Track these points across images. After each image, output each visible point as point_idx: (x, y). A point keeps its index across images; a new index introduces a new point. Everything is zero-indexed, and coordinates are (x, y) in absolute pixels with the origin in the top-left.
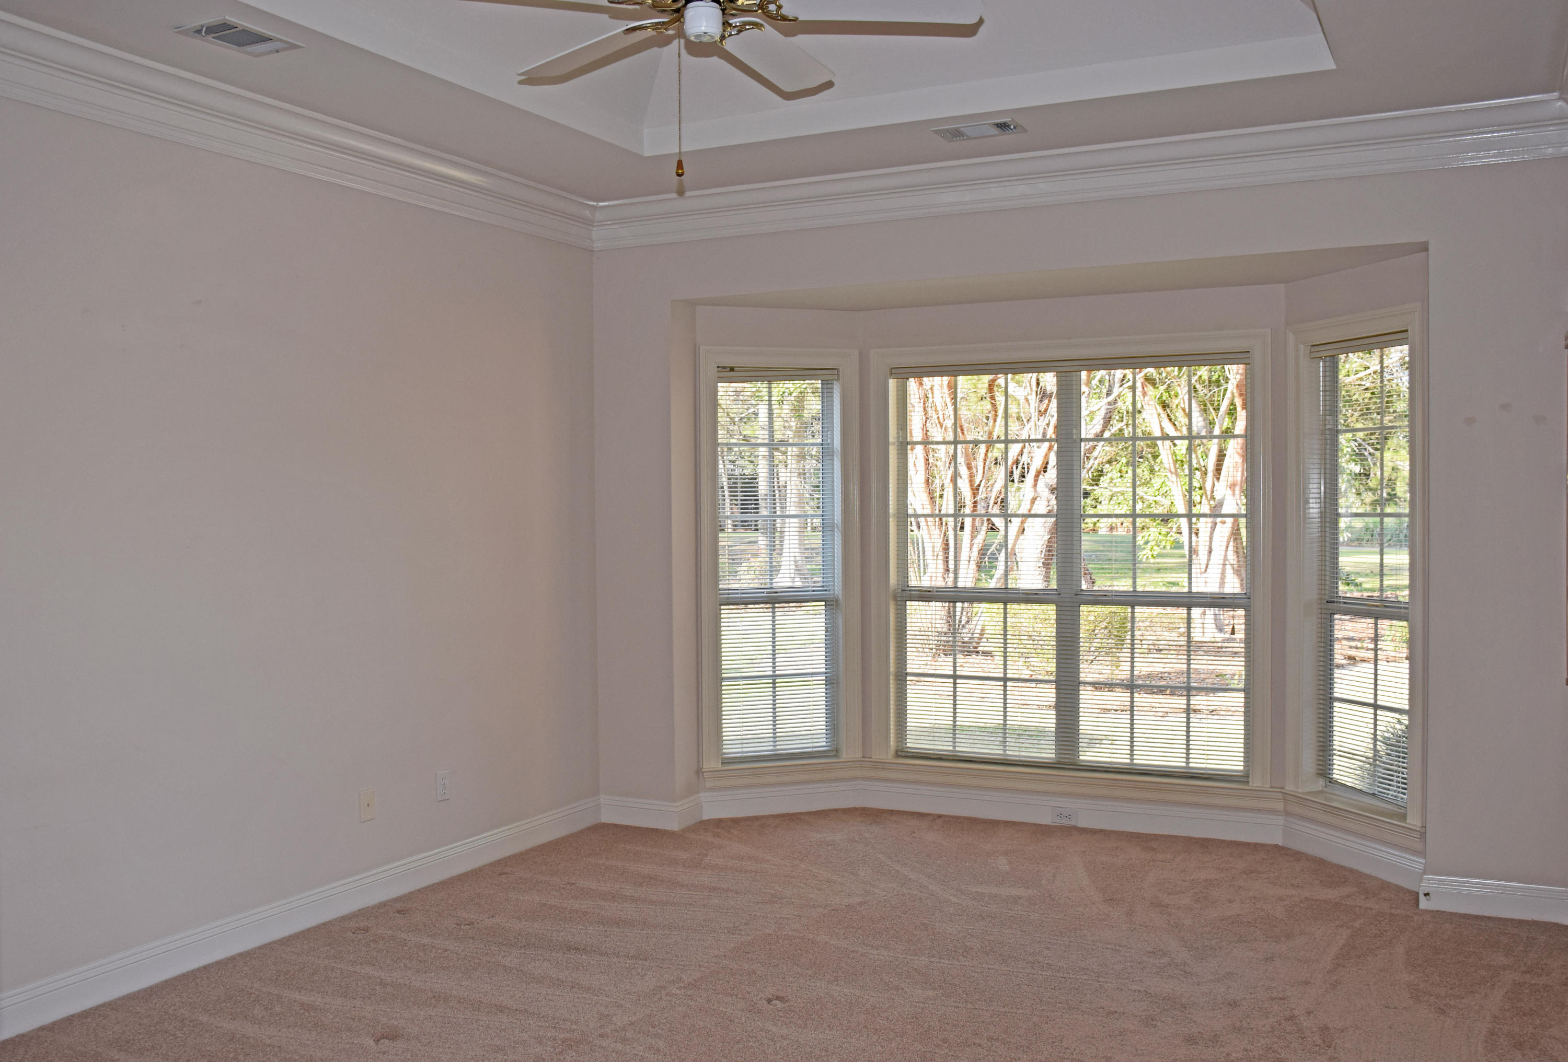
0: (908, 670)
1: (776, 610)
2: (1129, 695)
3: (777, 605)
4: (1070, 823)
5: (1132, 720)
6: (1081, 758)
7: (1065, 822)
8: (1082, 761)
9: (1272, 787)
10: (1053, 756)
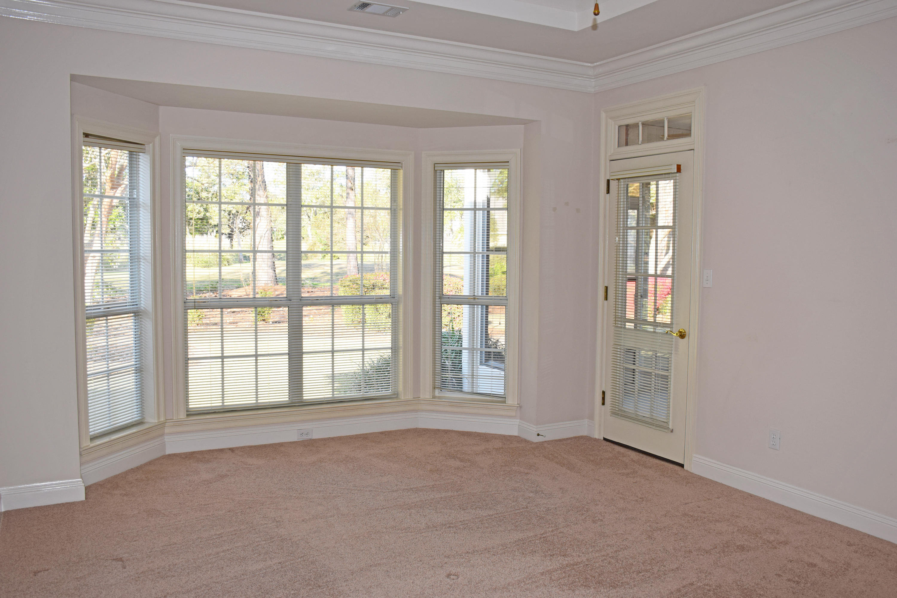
0: (189, 356)
1: (109, 321)
2: (331, 355)
3: (109, 318)
4: (307, 438)
5: (333, 369)
6: (304, 398)
7: (305, 437)
8: (306, 399)
9: (414, 398)
10: (288, 399)
